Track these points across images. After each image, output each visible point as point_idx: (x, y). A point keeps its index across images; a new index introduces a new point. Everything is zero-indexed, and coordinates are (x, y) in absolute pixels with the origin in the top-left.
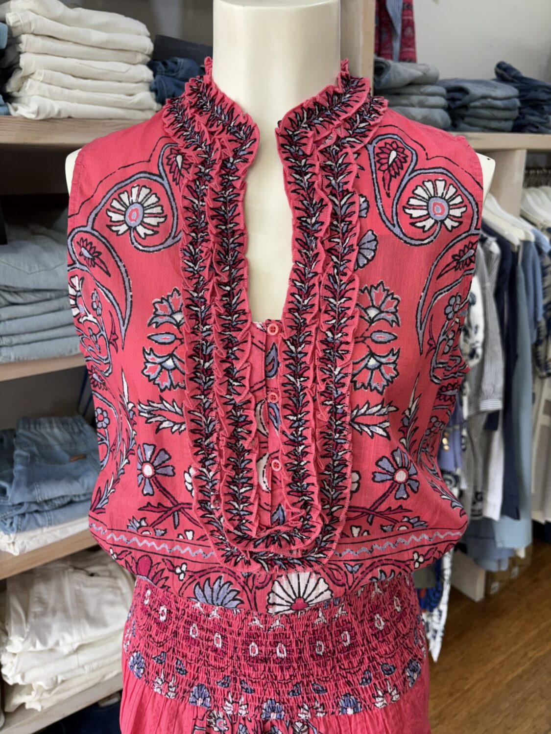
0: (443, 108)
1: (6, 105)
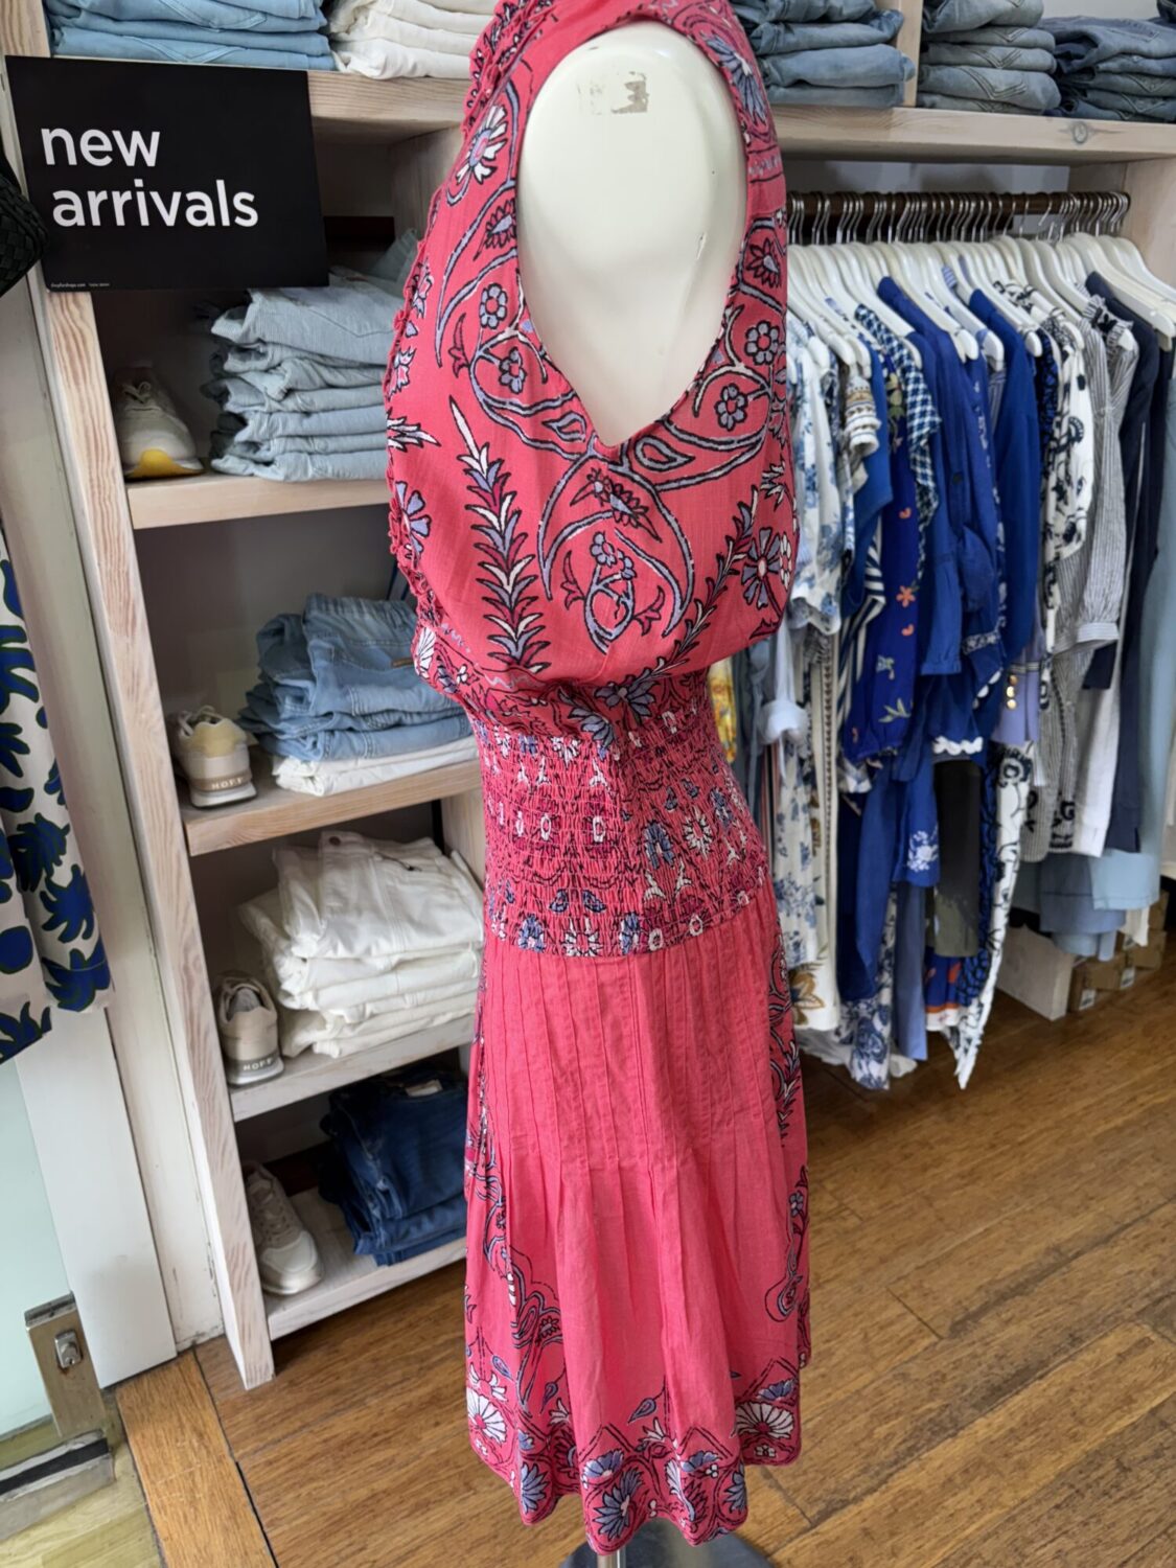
0: (1048, 72)
1: (331, 55)
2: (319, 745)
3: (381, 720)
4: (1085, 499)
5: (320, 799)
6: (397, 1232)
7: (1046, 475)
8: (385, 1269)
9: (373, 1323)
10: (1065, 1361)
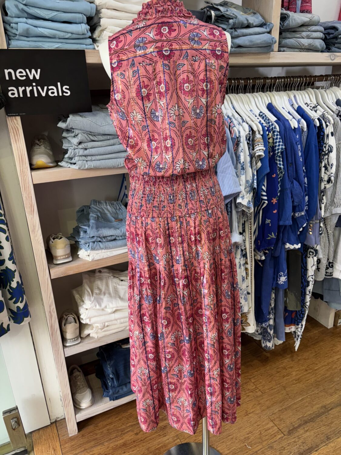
0: (321, 39)
1: (93, 44)
2: (90, 246)
3: (109, 238)
4: (333, 170)
5: (90, 262)
6: (115, 391)
7: (321, 162)
8: (112, 401)
9: (109, 418)
10: (324, 446)
